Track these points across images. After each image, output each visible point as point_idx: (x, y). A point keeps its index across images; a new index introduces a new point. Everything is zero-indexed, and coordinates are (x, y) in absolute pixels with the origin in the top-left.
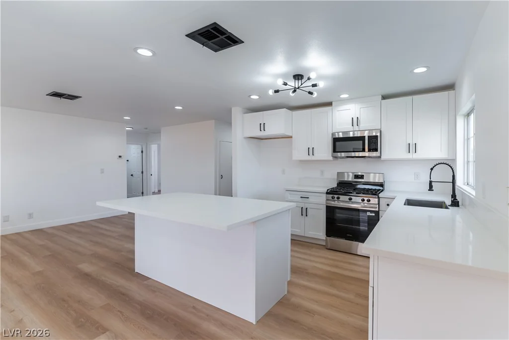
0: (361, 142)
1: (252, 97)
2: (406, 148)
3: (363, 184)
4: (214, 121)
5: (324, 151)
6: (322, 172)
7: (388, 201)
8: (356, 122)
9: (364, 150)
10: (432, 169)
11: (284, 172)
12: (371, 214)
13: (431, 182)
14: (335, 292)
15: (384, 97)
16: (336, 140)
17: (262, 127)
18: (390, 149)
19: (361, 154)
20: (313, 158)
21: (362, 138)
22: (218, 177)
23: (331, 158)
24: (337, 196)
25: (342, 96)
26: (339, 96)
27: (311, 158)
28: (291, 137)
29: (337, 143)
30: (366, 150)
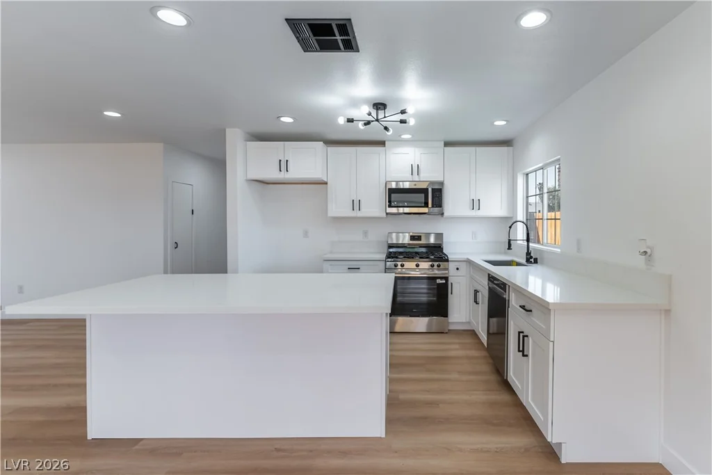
0: (423, 195)
1: (283, 119)
2: (469, 203)
3: (420, 247)
4: (162, 144)
5: (375, 205)
6: (366, 233)
7: (457, 264)
8: (415, 169)
9: (426, 205)
10: (510, 227)
11: (306, 234)
12: (441, 282)
13: (509, 241)
14: (435, 376)
15: (447, 144)
16: (391, 191)
17: (283, 165)
18: (454, 203)
19: (423, 210)
20: (360, 214)
21: (425, 191)
22: (170, 246)
23: (384, 215)
24: (401, 263)
25: (403, 137)
26: (400, 136)
27: (356, 214)
28: (326, 183)
29: (393, 195)
30: (430, 205)
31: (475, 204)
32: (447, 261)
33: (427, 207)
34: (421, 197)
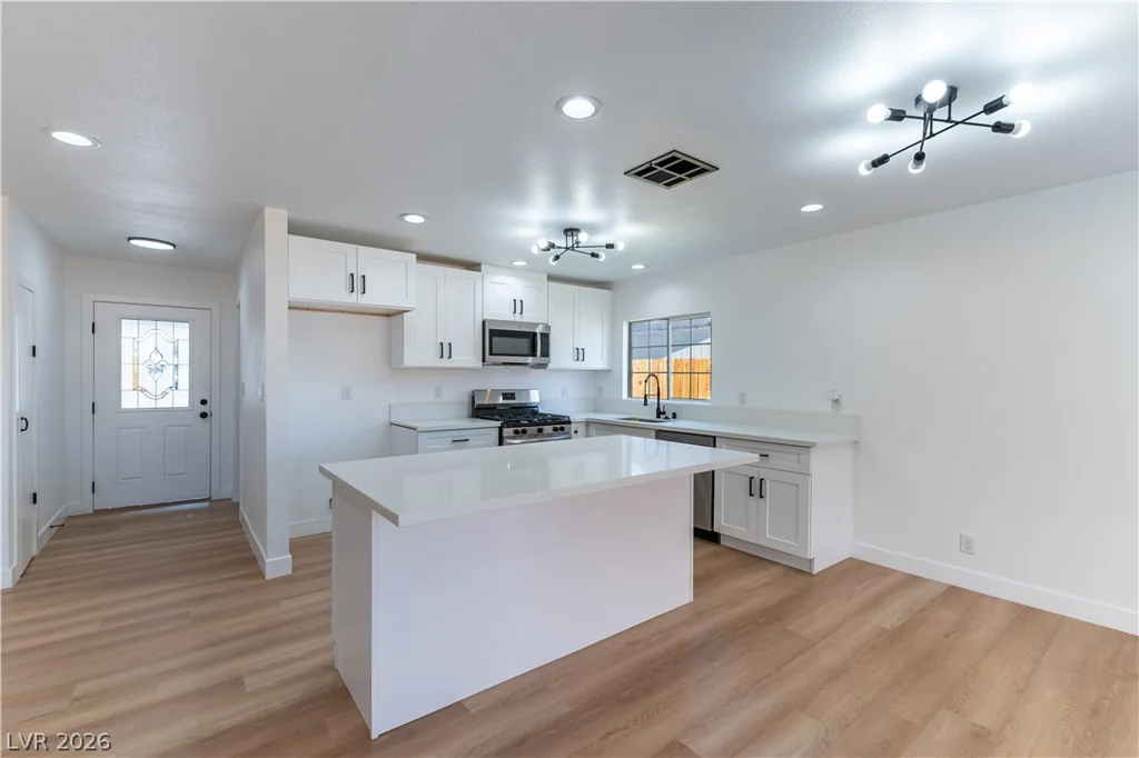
0: (530, 341)
2: (574, 353)
5: (467, 353)
6: (438, 393)
8: (518, 306)
9: (533, 354)
13: (646, 396)
15: (551, 278)
16: (494, 333)
17: (357, 282)
19: (530, 360)
20: (448, 364)
21: (532, 336)
23: (480, 364)
24: (522, 428)
27: (445, 363)
29: (494, 339)
30: (539, 354)
31: (580, 354)
32: (569, 422)
33: (535, 356)
34: (525, 342)
